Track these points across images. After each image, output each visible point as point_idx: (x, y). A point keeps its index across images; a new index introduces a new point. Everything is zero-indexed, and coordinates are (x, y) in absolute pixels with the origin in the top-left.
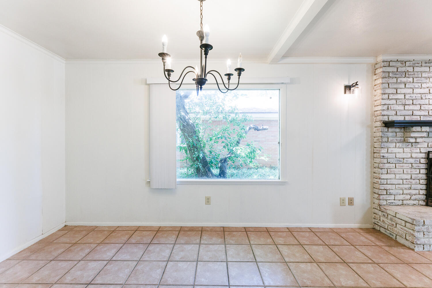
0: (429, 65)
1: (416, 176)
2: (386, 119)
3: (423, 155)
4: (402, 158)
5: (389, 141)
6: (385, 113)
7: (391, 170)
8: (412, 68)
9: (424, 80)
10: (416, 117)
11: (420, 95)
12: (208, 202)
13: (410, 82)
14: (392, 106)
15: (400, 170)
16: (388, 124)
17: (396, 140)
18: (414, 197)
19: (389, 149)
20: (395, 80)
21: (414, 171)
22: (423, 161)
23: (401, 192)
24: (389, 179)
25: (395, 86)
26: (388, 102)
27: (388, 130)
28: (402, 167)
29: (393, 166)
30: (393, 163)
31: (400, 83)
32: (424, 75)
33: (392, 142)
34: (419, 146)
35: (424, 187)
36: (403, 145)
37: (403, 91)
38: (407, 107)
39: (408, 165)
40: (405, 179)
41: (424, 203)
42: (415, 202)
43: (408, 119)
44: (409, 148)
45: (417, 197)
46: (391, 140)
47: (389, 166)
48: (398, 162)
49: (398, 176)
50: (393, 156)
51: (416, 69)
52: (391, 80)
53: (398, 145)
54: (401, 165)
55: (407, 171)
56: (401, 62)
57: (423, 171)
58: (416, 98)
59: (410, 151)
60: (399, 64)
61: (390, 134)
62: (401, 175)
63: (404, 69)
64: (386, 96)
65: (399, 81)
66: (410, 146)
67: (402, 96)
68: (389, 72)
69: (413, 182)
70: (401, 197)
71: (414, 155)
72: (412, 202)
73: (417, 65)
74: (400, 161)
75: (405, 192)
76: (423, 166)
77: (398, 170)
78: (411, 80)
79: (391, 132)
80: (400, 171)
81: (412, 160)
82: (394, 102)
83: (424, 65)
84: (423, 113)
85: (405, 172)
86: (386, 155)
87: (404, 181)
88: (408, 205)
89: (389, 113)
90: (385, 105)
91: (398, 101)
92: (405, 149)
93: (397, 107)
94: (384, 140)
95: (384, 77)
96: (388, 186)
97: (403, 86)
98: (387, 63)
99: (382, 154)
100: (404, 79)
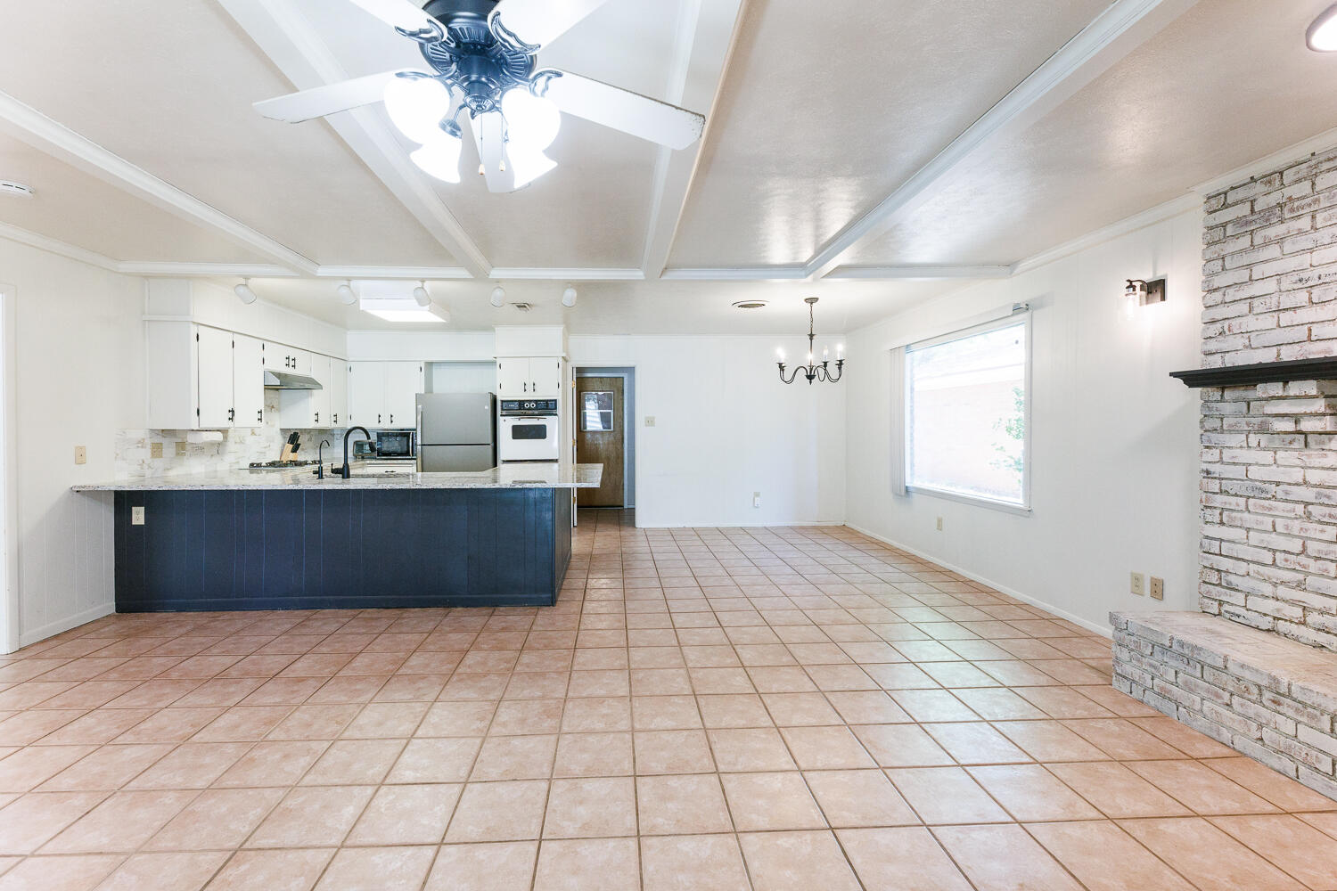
2: (1214, 363)
4: (1271, 482)
5: (1225, 428)
6: (1213, 345)
7: (1234, 514)
10: (1320, 346)
13: (1300, 233)
14: (1233, 322)
15: (1260, 518)
17: (1248, 424)
19: (1224, 451)
20: (1245, 242)
23: (1267, 589)
24: (1229, 541)
25: (1246, 260)
26: (1221, 311)
27: (1222, 396)
28: (1270, 509)
29: (1238, 505)
30: (1236, 495)
31: (1266, 244)
33: (1233, 430)
36: (1270, 441)
37: (1273, 269)
38: (1286, 318)
39: (1291, 506)
40: (1280, 551)
43: (1289, 355)
44: (1295, 450)
46: (1230, 426)
47: (1225, 503)
48: (1256, 493)
49: (1255, 538)
50: (1239, 472)
52: (1231, 247)
53: (1253, 439)
54: (1266, 503)
55: (1287, 527)
56: (1267, 179)
58: (1321, 281)
59: (1298, 462)
60: (1258, 188)
61: (1227, 408)
62: (1265, 536)
63: (1273, 199)
64: (1218, 294)
65: (1258, 240)
66: (1299, 443)
68: (1225, 224)
70: (1270, 606)
74: (1264, 491)
75: (1283, 592)
77: (1253, 517)
79: (1230, 402)
80: (1262, 523)
82: (1244, 307)
85: (1279, 529)
86: (1216, 469)
87: (1280, 556)
88: (1296, 639)
89: (1224, 346)
90: (1214, 322)
91: (1256, 302)
92: (1280, 454)
93: (1251, 323)
94: (1209, 424)
95: (1209, 244)
96: (1225, 564)
97: (1274, 251)
98: (1219, 201)
99: (1205, 466)
100: (1272, 232)
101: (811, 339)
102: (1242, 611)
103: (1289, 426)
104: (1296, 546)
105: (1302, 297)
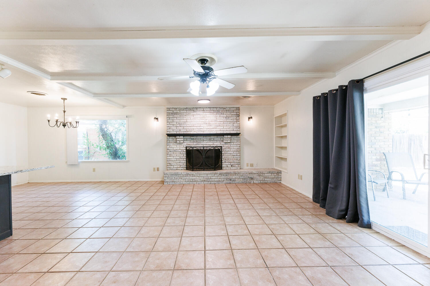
0: (186, 110)
1: (182, 157)
2: (169, 133)
3: (185, 148)
6: (168, 130)
7: (172, 155)
8: (179, 111)
9: (185, 116)
10: (181, 132)
11: (183, 123)
12: (94, 170)
13: (179, 117)
14: (171, 127)
15: (175, 155)
16: (169, 135)
17: (173, 142)
18: (181, 166)
19: (170, 146)
20: (172, 116)
21: (181, 155)
22: (185, 151)
23: (176, 164)
24: (171, 159)
25: (172, 119)
26: (169, 125)
28: (176, 153)
30: (172, 152)
31: (175, 117)
32: (184, 114)
33: (171, 143)
34: (183, 144)
35: (185, 162)
36: (176, 144)
37: (176, 121)
38: (177, 128)
39: (178, 152)
41: (186, 169)
42: (182, 168)
43: (178, 133)
45: (183, 166)
47: (170, 153)
49: (174, 157)
50: (172, 149)
51: (181, 111)
52: (170, 116)
53: (174, 144)
55: (178, 155)
56: (175, 108)
57: (185, 155)
58: (181, 124)
59: (179, 147)
60: (174, 109)
61: (171, 139)
62: (176, 157)
63: (176, 112)
64: (169, 123)
65: (174, 117)
66: (179, 144)
67: (175, 123)
68: (169, 113)
69: (181, 160)
70: (176, 166)
71: (181, 148)
72: (181, 168)
73: (181, 110)
74: (175, 151)
75: (178, 164)
76: (185, 153)
78: (179, 116)
81: (180, 151)
82: (172, 125)
83: (184, 110)
84: (184, 130)
86: (169, 148)
87: (177, 159)
88: (179, 170)
89: (170, 130)
90: (168, 127)
91: (174, 125)
92: (177, 146)
93: (173, 128)
94: (168, 142)
95: (167, 115)
96: (171, 162)
97: (176, 119)
98: (169, 109)
99: (167, 148)
100: (176, 116)
101: (64, 113)
102: (173, 168)
103: (179, 142)
104: (179, 158)
105: (179, 126)
